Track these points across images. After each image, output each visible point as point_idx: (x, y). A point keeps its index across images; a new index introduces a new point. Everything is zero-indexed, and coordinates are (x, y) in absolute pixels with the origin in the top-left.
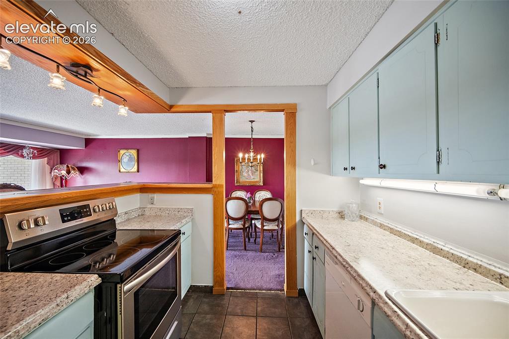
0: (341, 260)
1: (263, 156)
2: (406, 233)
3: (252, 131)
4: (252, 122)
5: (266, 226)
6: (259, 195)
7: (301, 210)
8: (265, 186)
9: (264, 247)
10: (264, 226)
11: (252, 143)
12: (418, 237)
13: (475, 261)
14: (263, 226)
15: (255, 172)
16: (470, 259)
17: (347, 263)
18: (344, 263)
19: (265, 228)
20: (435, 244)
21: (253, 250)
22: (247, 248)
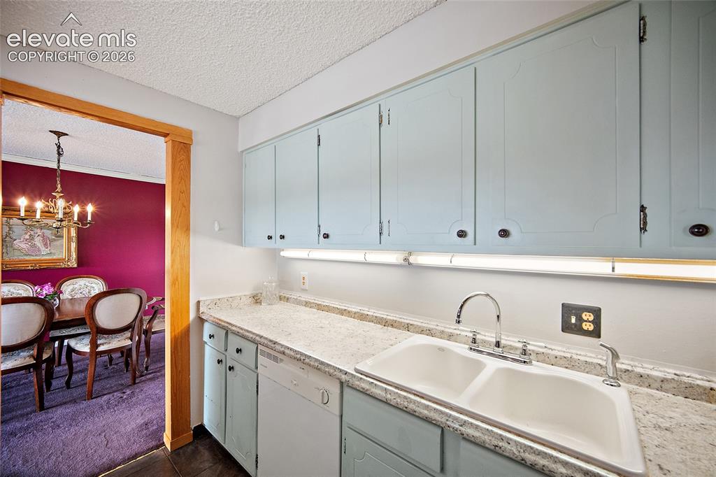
0: (292, 353)
1: (90, 209)
2: (335, 306)
3: (59, 154)
4: (59, 134)
5: (103, 344)
6: (71, 287)
7: (199, 302)
8: (84, 268)
9: (96, 387)
10: (98, 346)
11: (58, 179)
12: (346, 308)
13: (392, 318)
14: (94, 345)
15: (52, 241)
16: (389, 317)
17: (302, 354)
18: (298, 356)
19: (101, 349)
20: (362, 312)
21: (65, 403)
22: (46, 404)
